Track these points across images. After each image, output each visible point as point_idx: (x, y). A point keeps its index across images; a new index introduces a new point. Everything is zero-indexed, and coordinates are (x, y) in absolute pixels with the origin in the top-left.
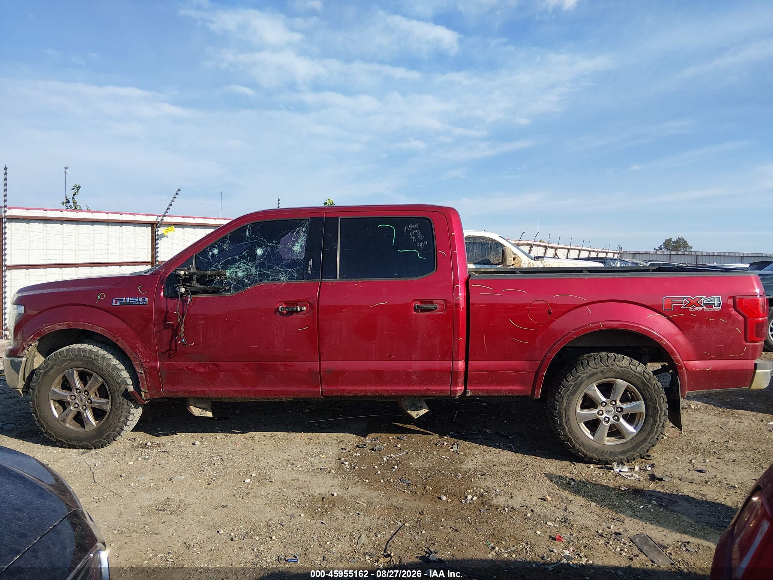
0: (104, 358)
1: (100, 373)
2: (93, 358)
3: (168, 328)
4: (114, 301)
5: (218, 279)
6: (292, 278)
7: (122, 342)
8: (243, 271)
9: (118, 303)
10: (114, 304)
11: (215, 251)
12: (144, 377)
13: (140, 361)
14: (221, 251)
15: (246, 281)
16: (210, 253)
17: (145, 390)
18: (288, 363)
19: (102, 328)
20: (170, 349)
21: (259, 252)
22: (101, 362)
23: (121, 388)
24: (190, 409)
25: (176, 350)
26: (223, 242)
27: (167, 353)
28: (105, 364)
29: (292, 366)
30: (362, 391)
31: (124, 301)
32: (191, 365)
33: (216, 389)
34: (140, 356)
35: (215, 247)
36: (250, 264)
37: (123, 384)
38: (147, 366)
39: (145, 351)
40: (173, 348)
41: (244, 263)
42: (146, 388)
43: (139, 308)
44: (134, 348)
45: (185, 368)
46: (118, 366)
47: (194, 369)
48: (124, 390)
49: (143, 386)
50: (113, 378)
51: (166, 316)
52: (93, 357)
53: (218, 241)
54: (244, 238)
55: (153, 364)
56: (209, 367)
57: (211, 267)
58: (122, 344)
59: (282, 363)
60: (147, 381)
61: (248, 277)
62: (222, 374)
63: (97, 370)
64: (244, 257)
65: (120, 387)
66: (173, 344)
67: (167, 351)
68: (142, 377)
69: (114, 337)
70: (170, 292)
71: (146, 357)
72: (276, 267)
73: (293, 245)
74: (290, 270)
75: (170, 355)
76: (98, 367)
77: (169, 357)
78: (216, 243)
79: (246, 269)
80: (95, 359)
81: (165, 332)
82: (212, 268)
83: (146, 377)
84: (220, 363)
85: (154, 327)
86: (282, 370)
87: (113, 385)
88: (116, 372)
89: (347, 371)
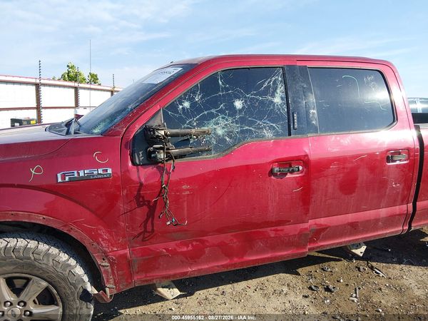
0: (47, 254)
1: (45, 276)
2: (33, 258)
3: (142, 206)
4: (59, 175)
5: (194, 139)
6: (277, 134)
7: (77, 231)
8: (224, 128)
9: (67, 179)
10: (60, 180)
11: (187, 104)
12: (110, 270)
13: (105, 252)
14: (193, 105)
15: (228, 139)
16: (181, 107)
17: (111, 286)
18: (279, 228)
19: (44, 217)
20: (145, 231)
21: (238, 104)
22: (45, 262)
23: (78, 290)
24: (159, 292)
25: (153, 230)
26: (194, 93)
27: (142, 236)
28: (51, 263)
29: (282, 230)
30: (338, 243)
31: (76, 175)
32: (171, 245)
33: (200, 267)
34: (104, 245)
35: (185, 99)
36: (230, 119)
37: (79, 284)
38: (115, 256)
39: (111, 237)
40: (149, 228)
41: (223, 118)
42: (112, 282)
43: (100, 182)
44: (95, 237)
45: (164, 250)
46: (69, 262)
47: (175, 249)
48: (81, 290)
49: (108, 281)
50: (65, 279)
51: (139, 190)
52: (31, 256)
53: (188, 92)
54: (217, 88)
55: (122, 252)
56: (192, 245)
57: (184, 124)
58: (76, 234)
59: (273, 228)
60: (113, 274)
61: (229, 134)
62: (207, 250)
63: (38, 273)
64: (222, 111)
65: (76, 288)
66: (149, 224)
67: (140, 234)
68: (106, 272)
69: (65, 226)
70: (141, 159)
71: (112, 245)
72: (258, 122)
73: (273, 96)
74: (274, 125)
75: (144, 238)
76: (41, 269)
77: (143, 241)
78: (185, 95)
79: (226, 125)
80: (35, 259)
81: (139, 211)
82: (186, 125)
83: (112, 270)
84: (205, 238)
85: (122, 206)
86: (272, 236)
87: (64, 288)
88: (68, 271)
89: (329, 226)
